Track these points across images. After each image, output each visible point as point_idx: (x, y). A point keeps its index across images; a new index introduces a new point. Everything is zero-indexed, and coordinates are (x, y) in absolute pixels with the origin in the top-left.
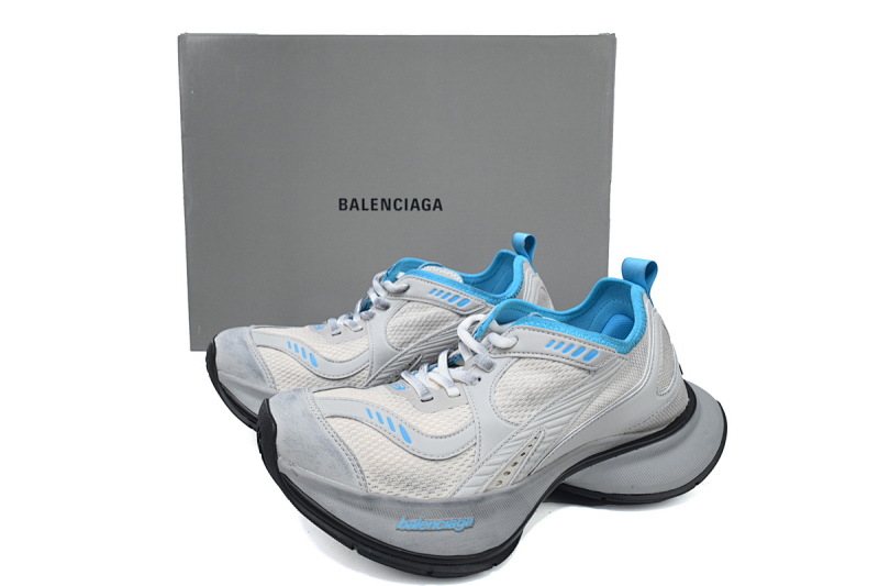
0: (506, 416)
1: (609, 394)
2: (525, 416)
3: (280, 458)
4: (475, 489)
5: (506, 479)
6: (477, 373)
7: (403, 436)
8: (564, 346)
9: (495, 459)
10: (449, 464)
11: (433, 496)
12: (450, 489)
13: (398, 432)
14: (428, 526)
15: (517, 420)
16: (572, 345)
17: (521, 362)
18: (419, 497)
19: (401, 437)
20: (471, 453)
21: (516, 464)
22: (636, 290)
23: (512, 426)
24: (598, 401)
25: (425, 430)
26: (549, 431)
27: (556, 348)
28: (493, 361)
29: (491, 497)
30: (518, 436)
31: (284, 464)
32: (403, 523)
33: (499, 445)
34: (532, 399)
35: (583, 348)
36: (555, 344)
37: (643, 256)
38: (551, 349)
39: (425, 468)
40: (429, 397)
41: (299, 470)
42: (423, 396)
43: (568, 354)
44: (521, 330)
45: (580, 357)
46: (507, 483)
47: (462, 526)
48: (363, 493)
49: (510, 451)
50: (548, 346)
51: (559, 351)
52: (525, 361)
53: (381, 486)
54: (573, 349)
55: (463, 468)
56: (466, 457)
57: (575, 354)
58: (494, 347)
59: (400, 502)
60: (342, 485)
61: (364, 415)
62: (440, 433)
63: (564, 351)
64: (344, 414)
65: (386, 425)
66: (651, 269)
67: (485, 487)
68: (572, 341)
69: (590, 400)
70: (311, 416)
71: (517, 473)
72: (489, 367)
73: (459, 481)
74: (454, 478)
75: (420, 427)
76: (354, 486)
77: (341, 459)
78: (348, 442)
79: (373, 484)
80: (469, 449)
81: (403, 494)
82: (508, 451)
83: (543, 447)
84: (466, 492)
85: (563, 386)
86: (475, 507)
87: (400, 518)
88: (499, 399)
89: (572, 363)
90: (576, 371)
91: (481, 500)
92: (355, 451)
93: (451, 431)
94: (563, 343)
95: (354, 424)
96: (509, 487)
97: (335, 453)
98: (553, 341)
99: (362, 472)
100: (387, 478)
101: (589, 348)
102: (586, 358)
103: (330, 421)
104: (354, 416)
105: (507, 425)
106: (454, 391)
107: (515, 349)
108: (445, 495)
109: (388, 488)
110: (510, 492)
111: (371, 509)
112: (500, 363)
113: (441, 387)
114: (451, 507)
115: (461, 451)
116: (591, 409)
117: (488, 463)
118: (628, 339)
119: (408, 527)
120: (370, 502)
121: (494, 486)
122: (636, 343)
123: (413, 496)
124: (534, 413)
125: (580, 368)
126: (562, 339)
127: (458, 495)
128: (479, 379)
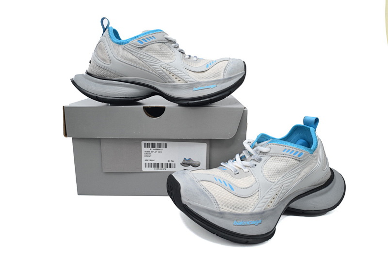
0: (269, 179)
1: (306, 170)
2: (276, 179)
3: (182, 198)
4: (260, 208)
5: (271, 205)
6: (255, 163)
7: (231, 188)
8: (290, 151)
9: (266, 197)
10: (249, 199)
11: (245, 211)
12: (251, 209)
13: (228, 186)
14: (245, 223)
15: (273, 181)
16: (293, 151)
17: (273, 158)
18: (240, 212)
19: (230, 189)
20: (257, 194)
21: (274, 198)
22: (312, 129)
23: (272, 183)
24: (303, 173)
25: (238, 185)
26: (285, 185)
27: (287, 152)
28: (262, 157)
29: (266, 211)
30: (275, 187)
31: (184, 200)
32: (235, 222)
33: (267, 191)
34: (279, 172)
35: (297, 152)
36: (286, 150)
37: (313, 115)
38: (285, 152)
39: (241, 201)
40: (237, 172)
41: (191, 202)
42: (235, 172)
43: (292, 154)
44: (272, 145)
45: (296, 155)
46: (272, 206)
47: (257, 223)
48: (218, 211)
49: (271, 194)
50: (284, 151)
51: (288, 153)
52: (275, 157)
53: (225, 208)
54: (294, 152)
55: (255, 200)
56: (255, 196)
57: (294, 154)
58: (261, 152)
59: (233, 214)
60: (210, 208)
61: (214, 180)
62: (244, 187)
63: (291, 153)
64: (206, 180)
65: (223, 184)
66: (317, 120)
67: (264, 208)
68: (293, 149)
69: (299, 172)
70: (194, 180)
71: (275, 202)
72: (260, 160)
73: (254, 205)
74: (252, 204)
75: (236, 184)
76: (214, 208)
77: (208, 198)
78: (210, 191)
79: (222, 207)
80: (256, 193)
81: (234, 211)
82: (272, 193)
83: (284, 191)
84: (257, 210)
85: (290, 167)
86: (261, 215)
87: (233, 220)
88: (265, 172)
89: (294, 158)
90: (295, 161)
91: (263, 212)
92: (213, 194)
93: (248, 186)
94: (290, 150)
95: (211, 183)
96: (272, 208)
97: (206, 195)
98: (286, 149)
99: (217, 202)
100: (227, 205)
101: (300, 152)
102: (299, 156)
103: (201, 182)
104: (210, 180)
105: (270, 183)
106: (246, 170)
107: (270, 152)
108: (250, 211)
109: (228, 209)
110: (273, 210)
111: (222, 217)
112: (264, 158)
113: (240, 169)
114: (252, 215)
115: (253, 193)
116: (300, 176)
117: (264, 198)
118: (312, 148)
119: (238, 224)
120: (221, 214)
121: (266, 207)
122: (315, 150)
123: (237, 212)
124: (279, 178)
125: (296, 160)
126: (289, 148)
127: (255, 211)
128: (256, 165)
